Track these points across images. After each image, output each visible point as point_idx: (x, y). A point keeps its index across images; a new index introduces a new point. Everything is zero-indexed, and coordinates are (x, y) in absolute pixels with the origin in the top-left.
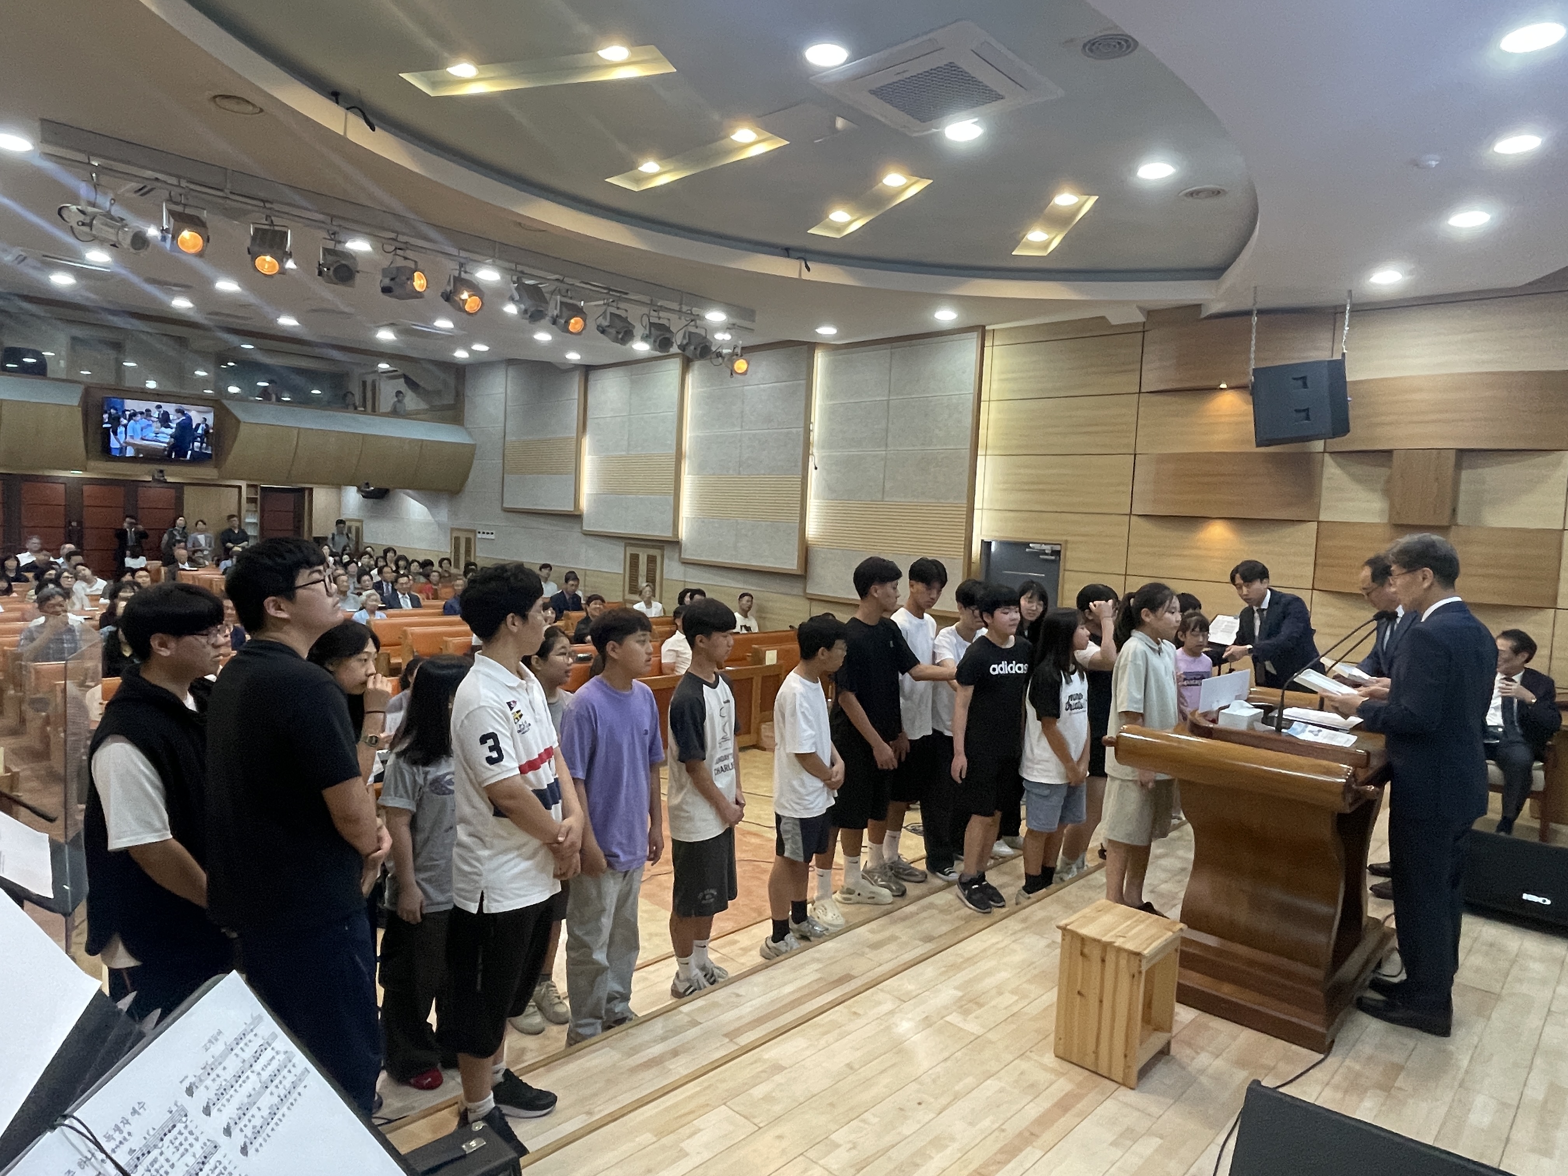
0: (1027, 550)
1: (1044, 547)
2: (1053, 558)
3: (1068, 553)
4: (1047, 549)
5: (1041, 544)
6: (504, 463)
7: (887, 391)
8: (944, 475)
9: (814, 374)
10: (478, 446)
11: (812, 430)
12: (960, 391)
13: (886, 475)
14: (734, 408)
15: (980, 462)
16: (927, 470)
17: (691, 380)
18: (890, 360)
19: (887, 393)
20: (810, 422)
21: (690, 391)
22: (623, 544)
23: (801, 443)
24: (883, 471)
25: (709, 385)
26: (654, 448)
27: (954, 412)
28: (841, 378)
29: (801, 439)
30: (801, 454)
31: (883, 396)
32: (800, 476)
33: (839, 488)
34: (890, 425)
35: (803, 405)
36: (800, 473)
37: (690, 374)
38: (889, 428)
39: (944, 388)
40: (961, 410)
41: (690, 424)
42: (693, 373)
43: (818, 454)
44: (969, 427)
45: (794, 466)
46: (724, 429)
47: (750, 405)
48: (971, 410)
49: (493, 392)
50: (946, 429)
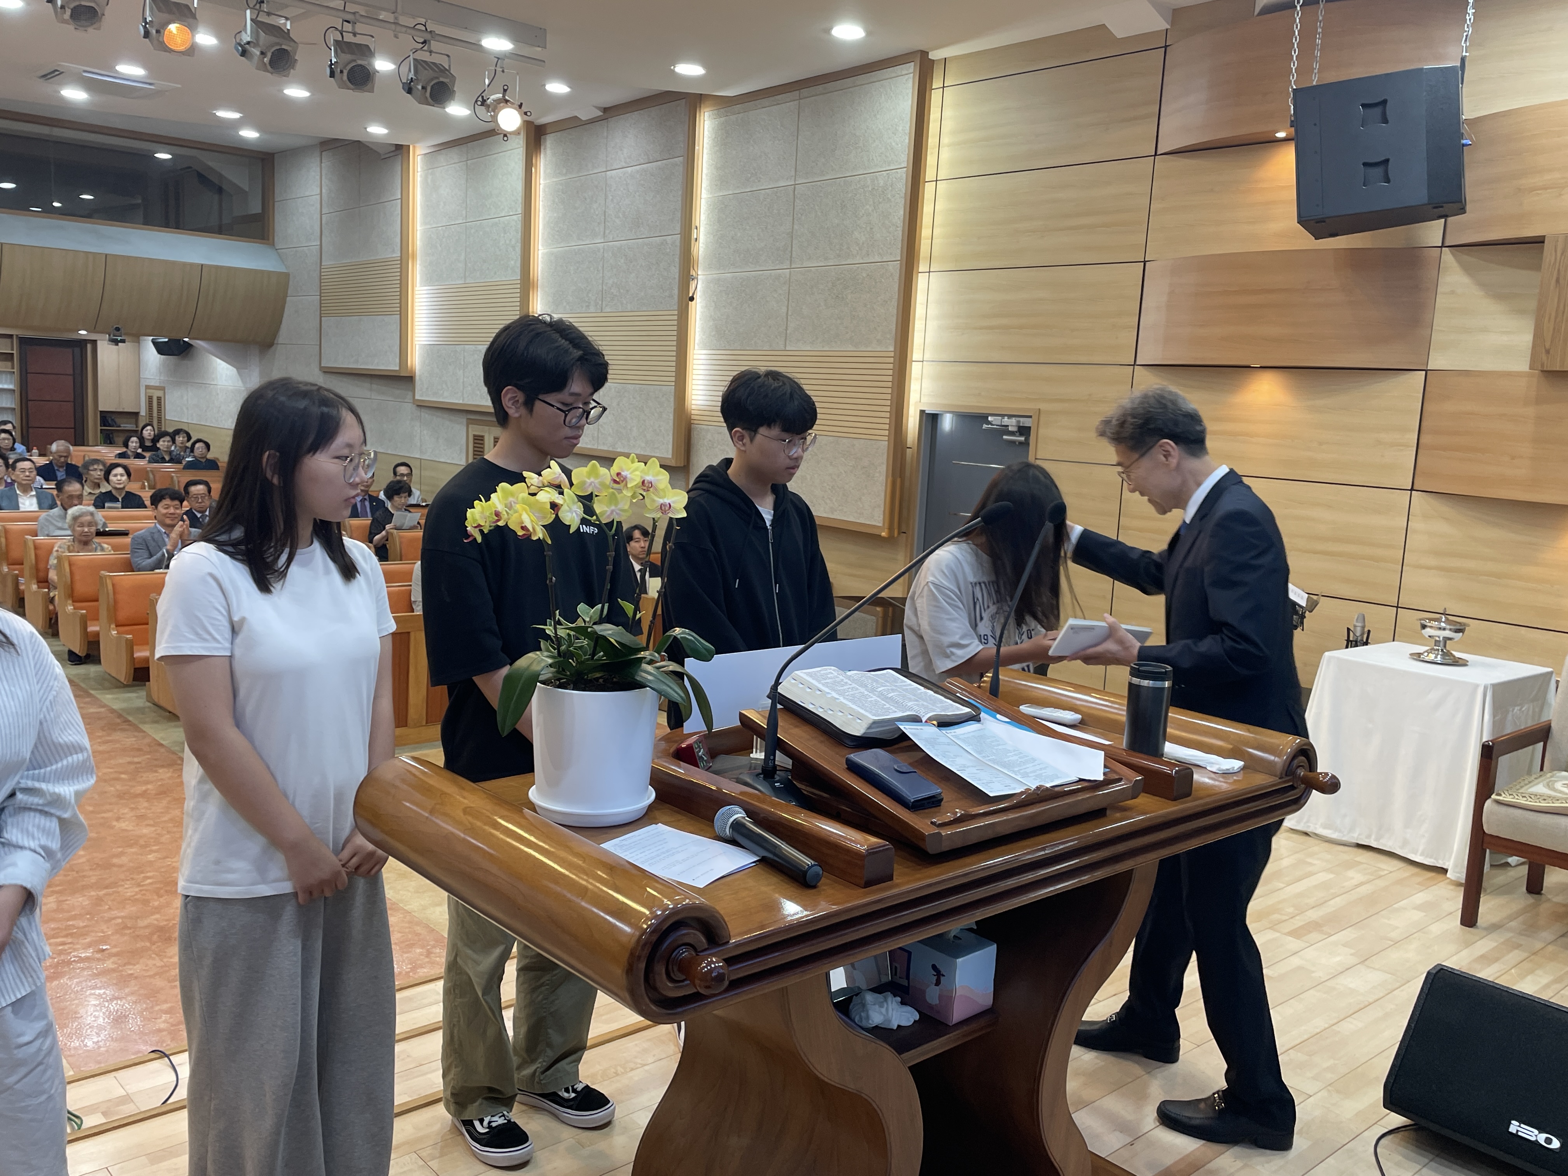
0: (985, 426)
1: (1006, 421)
2: (1022, 439)
3: (1041, 431)
4: (1012, 424)
5: (1003, 416)
6: (321, 300)
7: (793, 170)
8: (865, 305)
9: (697, 148)
10: (291, 276)
11: (696, 239)
12: (889, 165)
13: (790, 308)
14: (595, 206)
15: (921, 283)
16: (843, 298)
17: (543, 165)
18: (797, 119)
19: (793, 173)
20: (693, 227)
21: (542, 182)
22: (465, 421)
23: (677, 260)
24: (786, 302)
25: (564, 171)
26: (495, 273)
27: (880, 200)
28: (734, 152)
29: (678, 252)
30: (677, 276)
31: (787, 179)
32: (676, 313)
33: (729, 331)
34: (796, 227)
35: (680, 199)
36: (676, 307)
37: (542, 156)
38: (794, 232)
39: (869, 160)
40: (889, 196)
41: (543, 234)
42: (545, 154)
43: (704, 277)
44: (900, 223)
45: (669, 297)
46: (583, 240)
47: (615, 201)
48: (903, 195)
49: (307, 194)
50: (868, 229)
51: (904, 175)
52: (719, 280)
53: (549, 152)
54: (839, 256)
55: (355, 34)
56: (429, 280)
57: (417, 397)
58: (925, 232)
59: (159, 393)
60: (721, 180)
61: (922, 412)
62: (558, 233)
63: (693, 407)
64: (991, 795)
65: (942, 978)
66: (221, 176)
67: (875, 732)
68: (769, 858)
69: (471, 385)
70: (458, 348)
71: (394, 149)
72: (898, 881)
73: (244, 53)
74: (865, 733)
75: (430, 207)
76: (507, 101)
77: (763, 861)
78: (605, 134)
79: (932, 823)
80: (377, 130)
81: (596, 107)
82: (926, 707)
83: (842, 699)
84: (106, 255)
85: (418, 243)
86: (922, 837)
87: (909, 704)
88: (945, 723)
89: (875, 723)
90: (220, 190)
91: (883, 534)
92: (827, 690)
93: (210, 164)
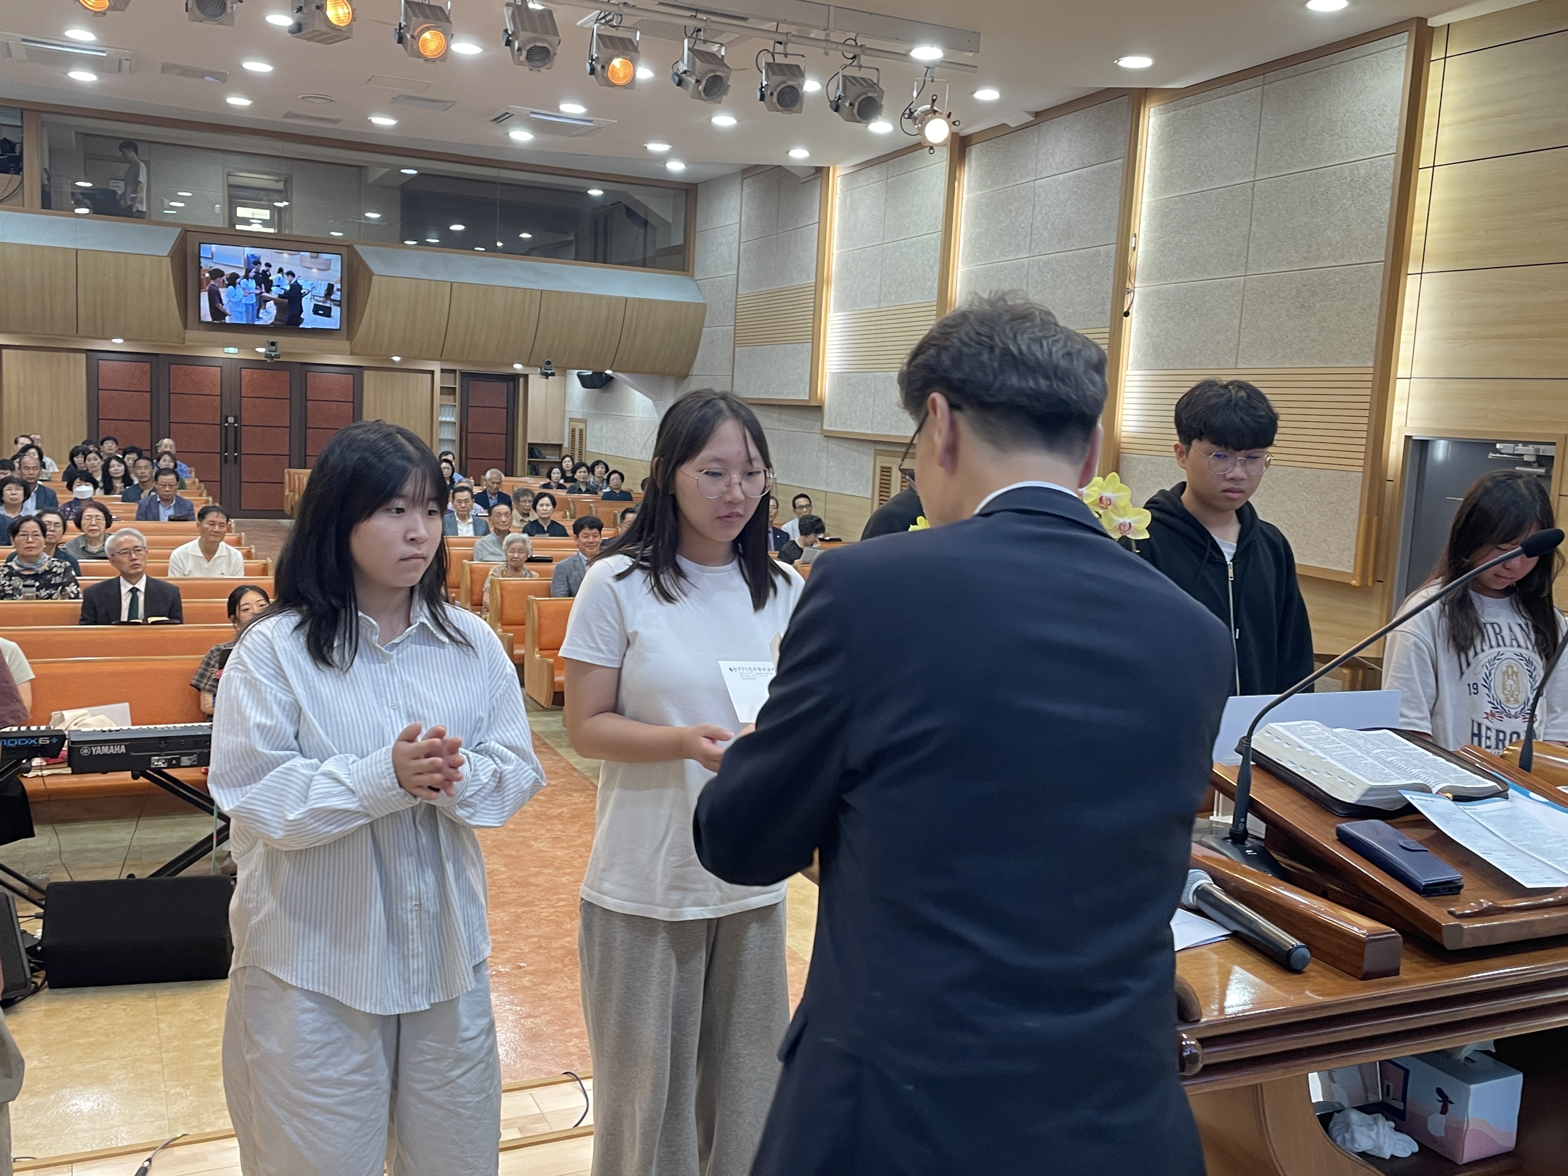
0: (1491, 455)
1: (1520, 449)
3: (1566, 461)
4: (1527, 452)
5: (1516, 442)
6: (735, 330)
7: (1253, 165)
8: (1338, 314)
9: (1139, 147)
10: (708, 306)
11: (1134, 248)
12: (1373, 152)
13: (1243, 321)
14: (1021, 218)
15: (1411, 286)
16: (1310, 306)
17: (967, 178)
18: (1259, 107)
19: (1252, 168)
20: (1132, 234)
21: (965, 196)
22: (873, 452)
23: (1111, 271)
24: (1239, 314)
25: (989, 183)
26: (911, 295)
27: (1361, 193)
28: (1183, 149)
29: (1113, 264)
30: (1111, 291)
31: (1245, 175)
32: (1108, 330)
33: (1169, 348)
34: (1254, 229)
35: (1117, 205)
36: (1108, 324)
37: (966, 168)
38: (1252, 234)
39: (1347, 148)
40: (1373, 188)
41: (963, 251)
42: (970, 167)
43: (1142, 289)
44: (1385, 219)
45: (1100, 313)
46: (1006, 256)
47: (1044, 211)
48: (1389, 185)
49: (727, 223)
50: (1344, 226)
51: (1392, 163)
52: (1159, 292)
53: (973, 163)
54: (1306, 259)
55: (786, 55)
56: (842, 306)
57: (826, 427)
58: (1417, 227)
59: (581, 426)
60: (1165, 182)
61: (1408, 438)
62: (979, 250)
63: (1123, 434)
64: (1528, 886)
65: (1450, 1106)
66: (647, 209)
67: (1371, 801)
68: (1243, 934)
69: (880, 414)
70: (869, 375)
71: (814, 171)
72: (1405, 977)
73: (680, 83)
74: (1358, 801)
75: (847, 230)
76: (935, 112)
77: (1235, 936)
78: (1036, 140)
79: (1450, 913)
80: (799, 154)
81: (1029, 113)
82: (1436, 776)
83: (1329, 759)
84: (542, 291)
85: (834, 267)
86: (1436, 927)
87: (1414, 771)
88: (1461, 798)
89: (1372, 789)
90: (646, 223)
91: (1354, 582)
92: (1310, 747)
93: (639, 198)
